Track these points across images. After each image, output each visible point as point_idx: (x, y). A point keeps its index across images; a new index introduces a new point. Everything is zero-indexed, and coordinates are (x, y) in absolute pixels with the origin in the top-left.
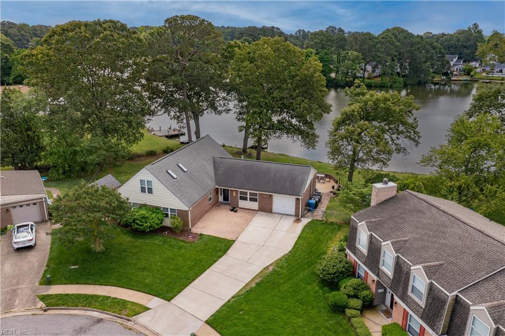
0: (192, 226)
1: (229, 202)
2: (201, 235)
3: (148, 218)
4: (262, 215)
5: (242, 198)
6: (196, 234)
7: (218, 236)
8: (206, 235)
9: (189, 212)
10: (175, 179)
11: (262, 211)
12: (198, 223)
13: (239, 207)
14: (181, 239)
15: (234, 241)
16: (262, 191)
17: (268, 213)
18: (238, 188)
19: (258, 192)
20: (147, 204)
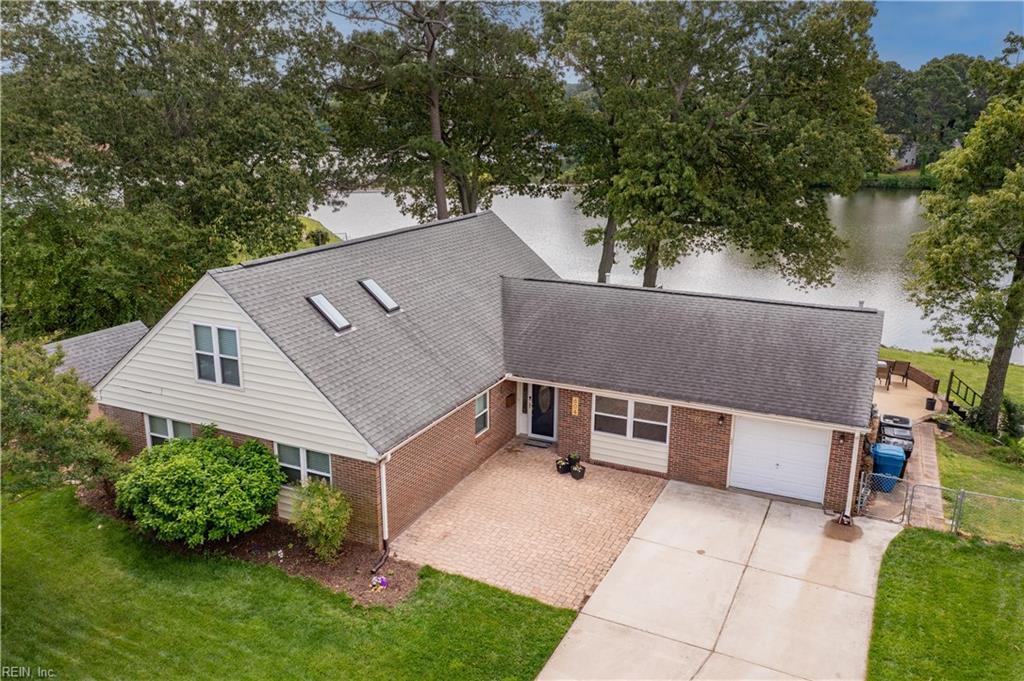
0: (395, 530)
1: (553, 439)
2: (428, 572)
3: (202, 488)
4: (684, 496)
5: (606, 425)
6: (408, 565)
7: (500, 585)
8: (448, 576)
9: (383, 467)
10: (337, 330)
11: (680, 478)
12: (426, 514)
13: (593, 457)
14: (336, 589)
15: (573, 615)
16: (688, 399)
17: (709, 490)
18: (591, 385)
19: (668, 403)
20: (221, 427)
